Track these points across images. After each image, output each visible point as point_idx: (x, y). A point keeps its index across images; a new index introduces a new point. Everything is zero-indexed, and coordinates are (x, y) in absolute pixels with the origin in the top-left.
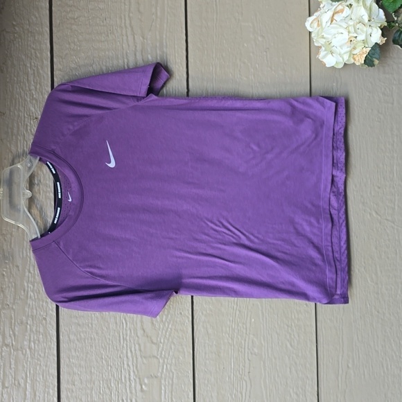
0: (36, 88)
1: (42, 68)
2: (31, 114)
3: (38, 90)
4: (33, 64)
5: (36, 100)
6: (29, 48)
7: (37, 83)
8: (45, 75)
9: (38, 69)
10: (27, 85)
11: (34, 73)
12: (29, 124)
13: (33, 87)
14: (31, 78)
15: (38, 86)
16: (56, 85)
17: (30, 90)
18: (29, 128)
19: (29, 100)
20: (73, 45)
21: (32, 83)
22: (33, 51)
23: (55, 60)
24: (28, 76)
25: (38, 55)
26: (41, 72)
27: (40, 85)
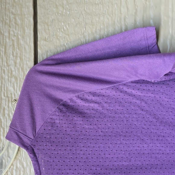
0: (15, 63)
1: (23, 37)
2: (9, 95)
3: (18, 65)
4: (12, 33)
5: (16, 78)
6: (7, 13)
7: (16, 57)
8: (27, 47)
9: (18, 39)
10: (5, 59)
11: (13, 45)
12: (6, 107)
13: (12, 62)
14: (10, 51)
15: (18, 61)
16: (40, 59)
17: (8, 65)
18: (6, 112)
19: (7, 77)
20: (61, 8)
21: (11, 56)
22: (12, 16)
23: (39, 27)
24: (5, 49)
25: (19, 21)
26: (22, 42)
27: (21, 59)
